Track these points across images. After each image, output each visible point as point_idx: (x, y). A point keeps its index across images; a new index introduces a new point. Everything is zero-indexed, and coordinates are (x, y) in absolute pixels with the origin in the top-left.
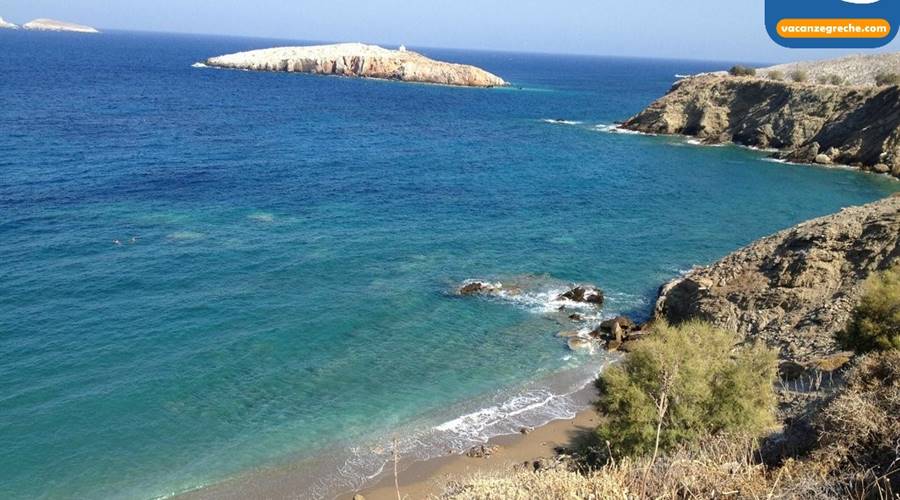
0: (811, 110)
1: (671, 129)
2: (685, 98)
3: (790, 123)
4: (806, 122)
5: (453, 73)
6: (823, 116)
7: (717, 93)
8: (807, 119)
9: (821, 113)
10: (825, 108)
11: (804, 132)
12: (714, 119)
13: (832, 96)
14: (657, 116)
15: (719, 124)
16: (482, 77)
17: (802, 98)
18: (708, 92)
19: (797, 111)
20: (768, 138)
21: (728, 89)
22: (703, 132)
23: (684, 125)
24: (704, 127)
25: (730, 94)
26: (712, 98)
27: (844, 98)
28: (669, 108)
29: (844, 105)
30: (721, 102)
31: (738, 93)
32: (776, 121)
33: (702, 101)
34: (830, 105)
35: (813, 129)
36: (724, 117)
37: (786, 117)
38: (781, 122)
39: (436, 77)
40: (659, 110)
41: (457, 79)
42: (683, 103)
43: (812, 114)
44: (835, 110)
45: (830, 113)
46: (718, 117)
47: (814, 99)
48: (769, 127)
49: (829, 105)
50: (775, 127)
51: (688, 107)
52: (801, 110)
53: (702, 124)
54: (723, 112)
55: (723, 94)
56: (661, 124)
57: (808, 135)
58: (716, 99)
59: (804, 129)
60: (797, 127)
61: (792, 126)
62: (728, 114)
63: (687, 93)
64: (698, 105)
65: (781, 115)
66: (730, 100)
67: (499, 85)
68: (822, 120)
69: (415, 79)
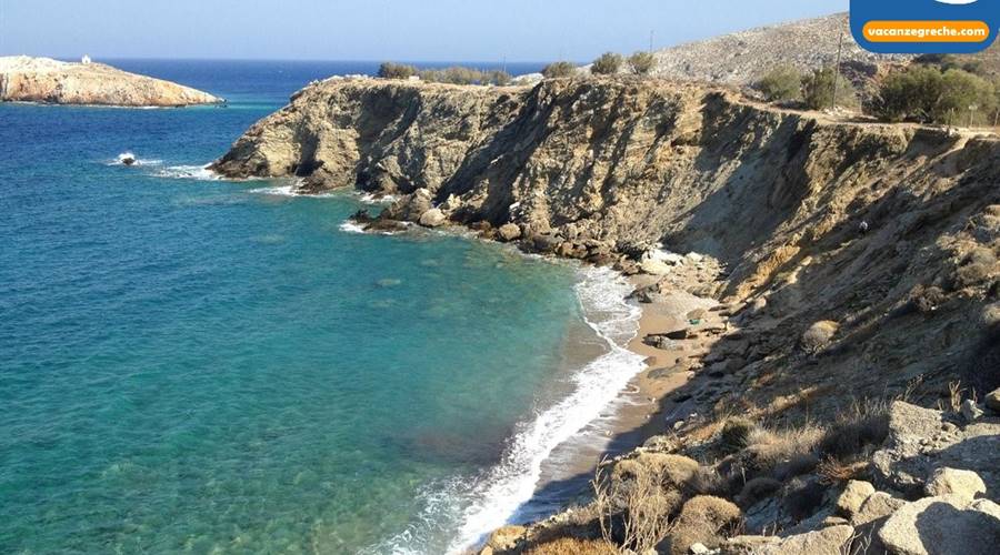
0: (448, 130)
1: (274, 168)
2: (291, 117)
3: (420, 153)
4: (443, 150)
5: (129, 89)
6: (465, 138)
7: (337, 108)
8: (442, 144)
9: (462, 133)
10: (466, 126)
11: (441, 166)
12: (338, 149)
13: (475, 105)
14: (250, 148)
15: (346, 156)
16: (171, 93)
17: (435, 110)
18: (323, 107)
19: (426, 132)
20: (393, 178)
21: (350, 100)
22: (320, 170)
23: (298, 161)
24: (321, 163)
25: (353, 107)
26: (329, 115)
27: (492, 107)
28: (268, 133)
29: (493, 120)
30: (344, 122)
31: (364, 107)
32: (402, 149)
33: (315, 120)
34: (474, 121)
35: (452, 161)
36: (351, 145)
37: (414, 143)
38: (408, 152)
39: (106, 96)
40: (254, 138)
41: (136, 98)
42: (289, 125)
43: (449, 137)
44: (482, 128)
45: (475, 132)
46: (342, 146)
47: (449, 112)
48: (393, 160)
49: (470, 120)
50: (402, 161)
51: (298, 131)
52: (433, 131)
53: (318, 158)
54: (350, 136)
55: (345, 109)
56: (258, 162)
57: (447, 171)
58: (336, 116)
59: (440, 161)
60: (430, 159)
61: (423, 158)
62: (356, 140)
63: (294, 110)
64: (312, 129)
65: (407, 139)
66: (354, 118)
67: (205, 103)
68: (464, 145)
69: (77, 101)
